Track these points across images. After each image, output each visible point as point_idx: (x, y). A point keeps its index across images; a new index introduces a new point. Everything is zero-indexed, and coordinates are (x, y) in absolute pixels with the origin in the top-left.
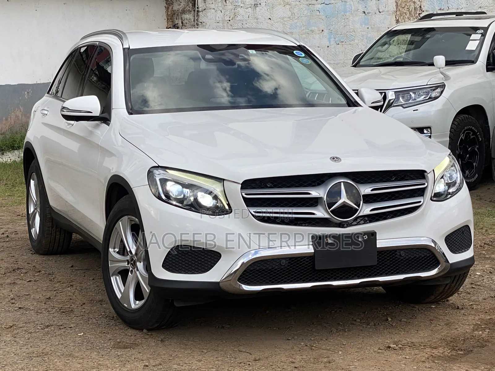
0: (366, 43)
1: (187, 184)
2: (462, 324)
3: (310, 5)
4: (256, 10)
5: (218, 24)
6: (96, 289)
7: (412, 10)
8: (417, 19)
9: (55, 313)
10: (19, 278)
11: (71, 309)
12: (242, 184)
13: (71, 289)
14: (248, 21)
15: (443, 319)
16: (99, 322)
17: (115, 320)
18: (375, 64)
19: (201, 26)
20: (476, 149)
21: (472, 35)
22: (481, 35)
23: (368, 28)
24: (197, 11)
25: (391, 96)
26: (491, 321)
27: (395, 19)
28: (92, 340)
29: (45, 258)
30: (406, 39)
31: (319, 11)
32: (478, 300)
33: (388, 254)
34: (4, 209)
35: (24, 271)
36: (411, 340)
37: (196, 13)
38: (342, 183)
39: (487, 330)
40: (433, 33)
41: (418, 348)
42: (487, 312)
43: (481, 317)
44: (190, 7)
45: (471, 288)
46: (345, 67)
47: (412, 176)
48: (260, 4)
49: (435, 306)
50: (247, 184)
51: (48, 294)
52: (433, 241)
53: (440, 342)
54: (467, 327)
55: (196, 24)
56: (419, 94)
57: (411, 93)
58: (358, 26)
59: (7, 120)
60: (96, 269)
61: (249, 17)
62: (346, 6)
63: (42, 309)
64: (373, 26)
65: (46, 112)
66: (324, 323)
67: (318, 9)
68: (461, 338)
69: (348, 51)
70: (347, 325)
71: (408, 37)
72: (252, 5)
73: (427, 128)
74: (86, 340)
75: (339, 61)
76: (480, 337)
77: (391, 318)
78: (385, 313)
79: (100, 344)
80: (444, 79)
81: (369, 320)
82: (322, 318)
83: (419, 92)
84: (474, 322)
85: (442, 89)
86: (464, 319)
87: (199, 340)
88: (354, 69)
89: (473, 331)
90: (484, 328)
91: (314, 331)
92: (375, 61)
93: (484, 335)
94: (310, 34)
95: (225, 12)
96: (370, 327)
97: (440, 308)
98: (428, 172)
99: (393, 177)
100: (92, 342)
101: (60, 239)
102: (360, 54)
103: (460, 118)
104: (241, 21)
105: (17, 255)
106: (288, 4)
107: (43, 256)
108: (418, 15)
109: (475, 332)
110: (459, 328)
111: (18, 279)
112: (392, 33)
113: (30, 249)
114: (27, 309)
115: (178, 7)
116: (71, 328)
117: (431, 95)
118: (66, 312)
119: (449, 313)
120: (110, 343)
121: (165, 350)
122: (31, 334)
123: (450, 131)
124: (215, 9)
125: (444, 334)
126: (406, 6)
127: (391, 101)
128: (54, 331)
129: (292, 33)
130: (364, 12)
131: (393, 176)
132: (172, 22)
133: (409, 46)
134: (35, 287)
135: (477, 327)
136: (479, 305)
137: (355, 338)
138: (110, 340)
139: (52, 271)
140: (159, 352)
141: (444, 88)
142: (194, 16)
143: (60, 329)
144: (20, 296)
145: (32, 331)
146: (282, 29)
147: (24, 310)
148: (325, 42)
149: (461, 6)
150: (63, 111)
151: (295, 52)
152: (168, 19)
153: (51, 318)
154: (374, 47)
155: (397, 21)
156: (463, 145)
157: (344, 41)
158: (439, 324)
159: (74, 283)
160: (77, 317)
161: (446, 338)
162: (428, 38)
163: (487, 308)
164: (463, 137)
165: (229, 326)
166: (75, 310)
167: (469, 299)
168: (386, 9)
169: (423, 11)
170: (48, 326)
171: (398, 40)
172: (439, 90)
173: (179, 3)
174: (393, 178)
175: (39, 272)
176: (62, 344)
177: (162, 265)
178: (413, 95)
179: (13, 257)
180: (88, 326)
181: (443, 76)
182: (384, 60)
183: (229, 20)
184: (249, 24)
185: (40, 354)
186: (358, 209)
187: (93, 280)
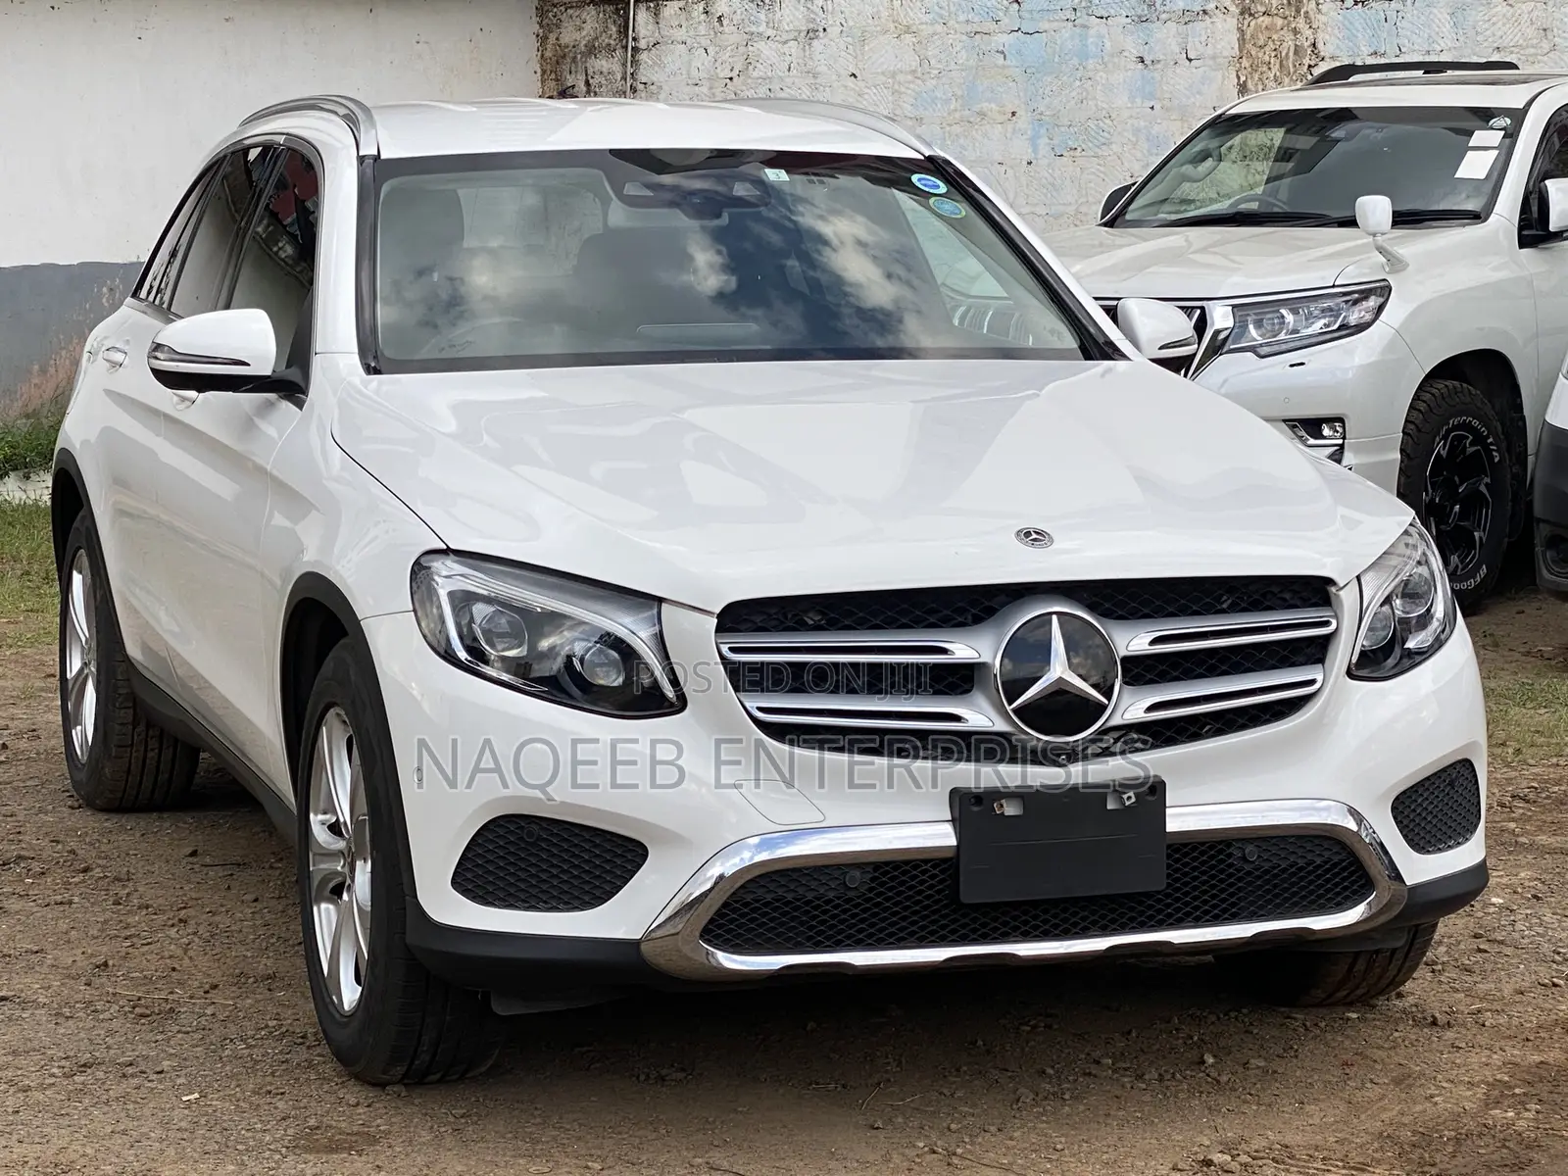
0: (1145, 151)
1: (539, 610)
2: (1449, 1081)
3: (977, 36)
4: (812, 49)
5: (696, 88)
6: (260, 935)
7: (1287, 54)
8: (1305, 81)
9: (116, 1018)
10: (17, 891)
11: (169, 1007)
12: (720, 616)
13: (180, 932)
14: (787, 80)
15: (1387, 1060)
16: (257, 1053)
17: (309, 1048)
18: (1174, 217)
19: (643, 95)
20: (1483, 488)
21: (1476, 132)
22: (1503, 132)
23: (1152, 108)
24: (633, 48)
25: (1221, 318)
26: (1545, 1074)
27: (1236, 81)
28: (225, 1118)
29: (109, 822)
30: (1269, 144)
31: (1002, 52)
32: (1498, 994)
33: (1202, 853)
34: (8, 653)
35: (36, 867)
36: (1279, 1137)
37: (629, 54)
38: (1054, 617)
39: (1533, 1106)
40: (1351, 126)
41: (1303, 1166)
42: (1532, 1038)
43: (1512, 1055)
44: (611, 36)
45: (1473, 949)
46: (1082, 227)
47: (1287, 596)
48: (825, 30)
49: (1357, 1012)
50: (737, 617)
51: (105, 949)
52: (1353, 812)
53: (1376, 1145)
54: (1464, 1094)
55: (631, 87)
56: (1310, 313)
57: (1283, 311)
58: (1122, 100)
59: (43, 371)
60: (267, 866)
61: (789, 70)
62: (1086, 40)
63: (77, 1002)
64: (1166, 103)
65: (118, 357)
66: (995, 1068)
67: (1001, 48)
68: (1446, 1132)
69: (1092, 177)
70: (1071, 1078)
71: (1276, 136)
72: (800, 32)
73: (1330, 421)
74: (206, 1118)
75: (1061, 208)
76: (1509, 1131)
77: (1215, 1056)
78: (1196, 1038)
79: (250, 1134)
80: (1387, 269)
81: (1141, 1059)
82: (988, 1052)
83: (1308, 308)
84: (1487, 1073)
85: (1381, 300)
86: (1453, 1063)
87: (580, 1125)
88: (1106, 232)
89: (1487, 1105)
90: (1523, 1098)
91: (960, 1098)
92: (1173, 209)
93: (1521, 1123)
94: (977, 124)
95: (717, 53)
96: (1144, 1086)
97: (1374, 1019)
98: (1342, 585)
99: (1225, 598)
100: (225, 1125)
101: (159, 762)
102: (1128, 188)
103: (1434, 391)
104: (767, 81)
105: (25, 810)
106: (908, 30)
107: (103, 816)
108: (1305, 71)
109: (1491, 1112)
110: (1438, 1095)
111: (14, 894)
112: (1225, 124)
113: (67, 791)
114: (24, 1004)
115: (577, 36)
116: (161, 1072)
117: (1345, 317)
118: (150, 1015)
119: (1404, 1041)
120: (285, 1130)
121: (465, 1161)
122: (25, 1094)
123: (1403, 432)
124: (688, 42)
125: (1390, 1114)
126: (1270, 43)
127: (1222, 336)
128: (103, 1083)
129: (919, 120)
130: (1142, 58)
131: (1222, 595)
132: (558, 80)
133: (1278, 164)
134: (63, 925)
135: (1498, 1094)
136: (1503, 1010)
137: (1096, 1126)
138: (284, 1119)
139: (126, 869)
140: (444, 1165)
141: (1385, 297)
142: (624, 65)
143: (124, 1076)
144: (10, 956)
145: (31, 1084)
146: (891, 106)
147: (17, 1006)
148: (1021, 149)
149: (1437, 43)
150: (156, 358)
151: (915, 178)
152: (544, 72)
153: (99, 1035)
154: (1171, 163)
155: (1243, 89)
156: (1443, 475)
157: (1080, 146)
158: (1372, 1081)
159: (191, 912)
160: (188, 1033)
161: (1397, 1133)
162: (1337, 141)
163: (1529, 1025)
164: (1442, 452)
165: (681, 1075)
166: (182, 1010)
167: (1468, 993)
168: (1210, 51)
169: (1323, 59)
170: (84, 1065)
171: (1244, 143)
172: (1373, 302)
173: (578, 23)
174: (1226, 601)
175: (85, 870)
176: (124, 1132)
177: (453, 879)
178: (1290, 318)
179: (9, 819)
180: (219, 1065)
181: (1384, 260)
182: (1201, 207)
183: (731, 79)
184: (789, 90)
185: (48, 1166)
186: (1107, 702)
187: (255, 904)
